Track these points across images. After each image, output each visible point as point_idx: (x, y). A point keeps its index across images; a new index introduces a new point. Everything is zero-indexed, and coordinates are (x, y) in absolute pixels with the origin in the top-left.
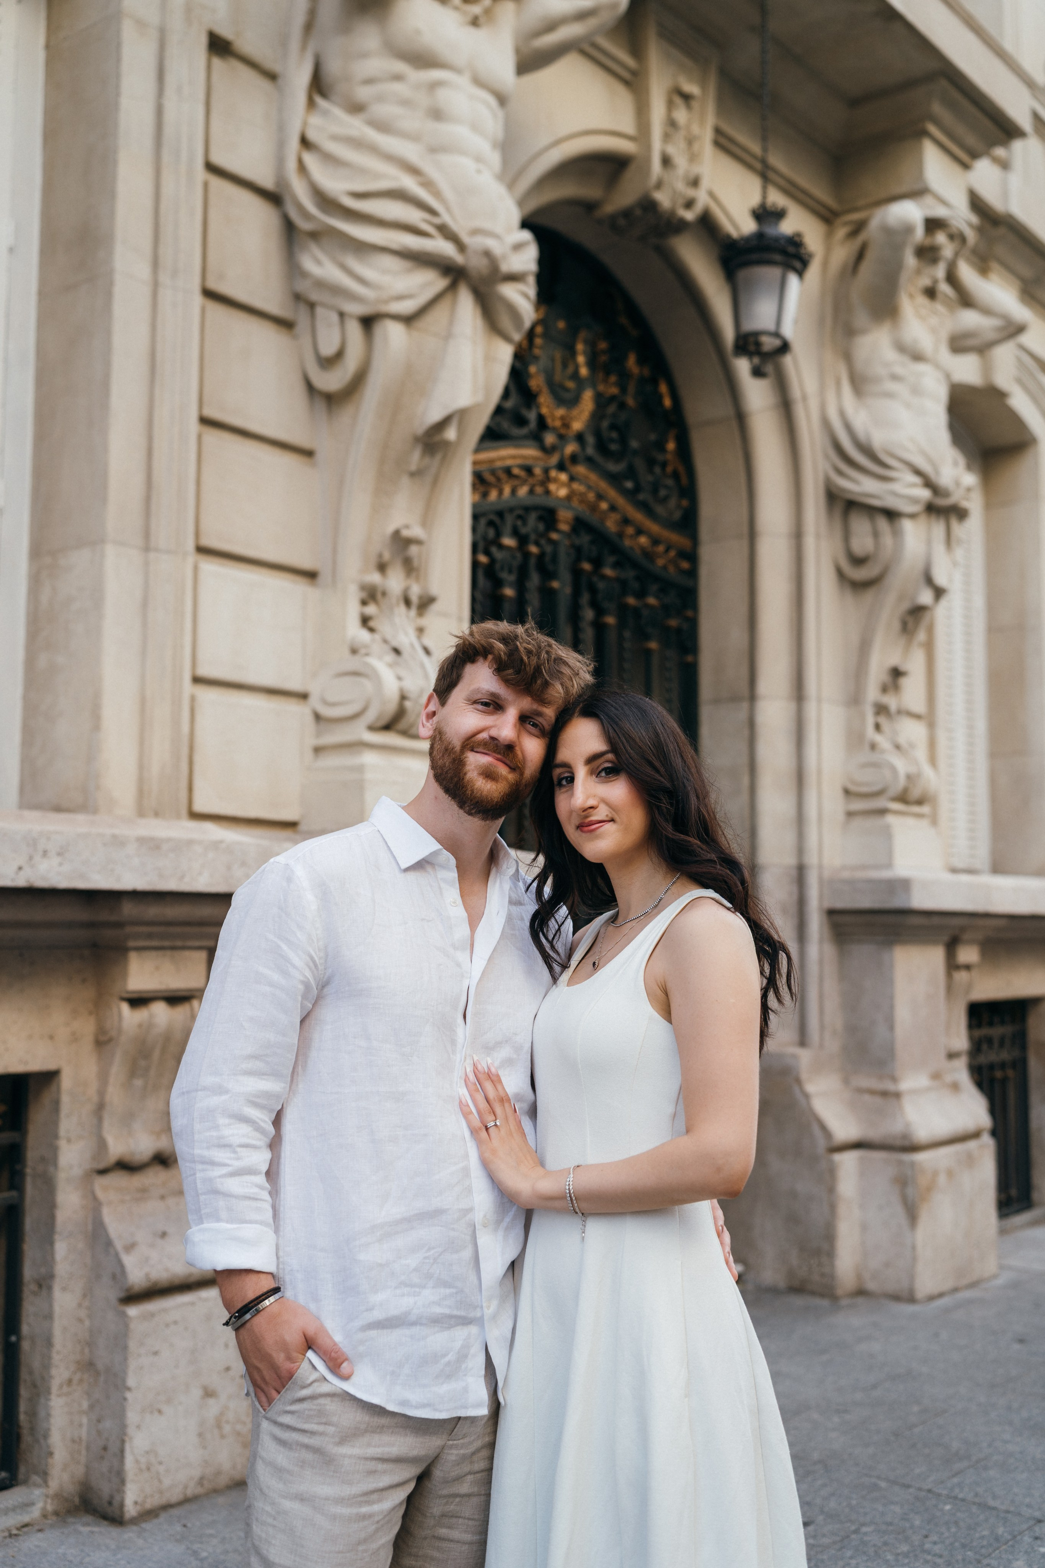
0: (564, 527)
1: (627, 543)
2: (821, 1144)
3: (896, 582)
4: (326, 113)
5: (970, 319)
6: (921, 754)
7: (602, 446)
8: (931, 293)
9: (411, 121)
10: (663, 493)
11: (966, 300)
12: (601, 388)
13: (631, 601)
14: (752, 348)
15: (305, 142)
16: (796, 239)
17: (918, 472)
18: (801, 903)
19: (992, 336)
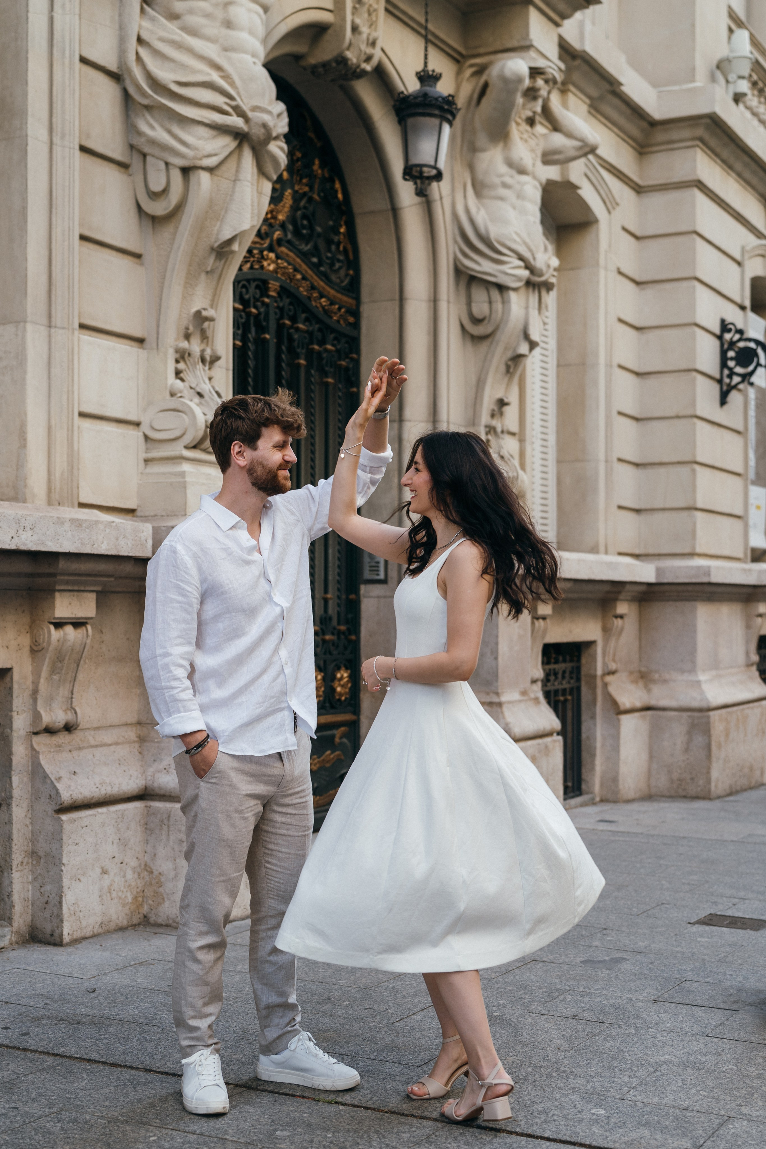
3: (504, 337)
4: (153, 19)
5: (558, 140)
6: (516, 462)
7: (297, 232)
8: (531, 122)
9: (212, 29)
10: (337, 265)
11: (556, 126)
12: (297, 188)
13: (316, 347)
14: (415, 173)
15: (140, 40)
16: (450, 98)
17: (521, 258)
19: (573, 153)
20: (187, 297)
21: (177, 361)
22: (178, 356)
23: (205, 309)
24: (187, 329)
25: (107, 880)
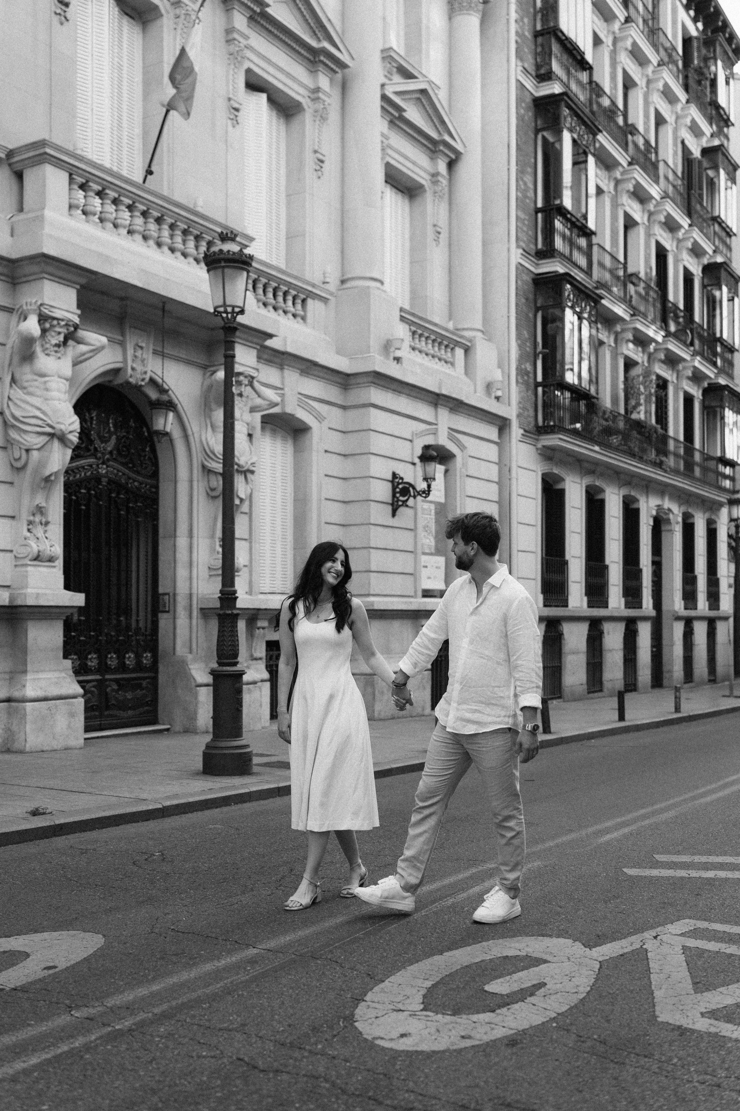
0: (105, 483)
1: (130, 485)
2: (193, 684)
4: (15, 389)
5: (258, 401)
10: (145, 466)
11: (259, 395)
12: (119, 434)
13: (131, 505)
15: (9, 398)
18: (191, 606)
19: (265, 407)
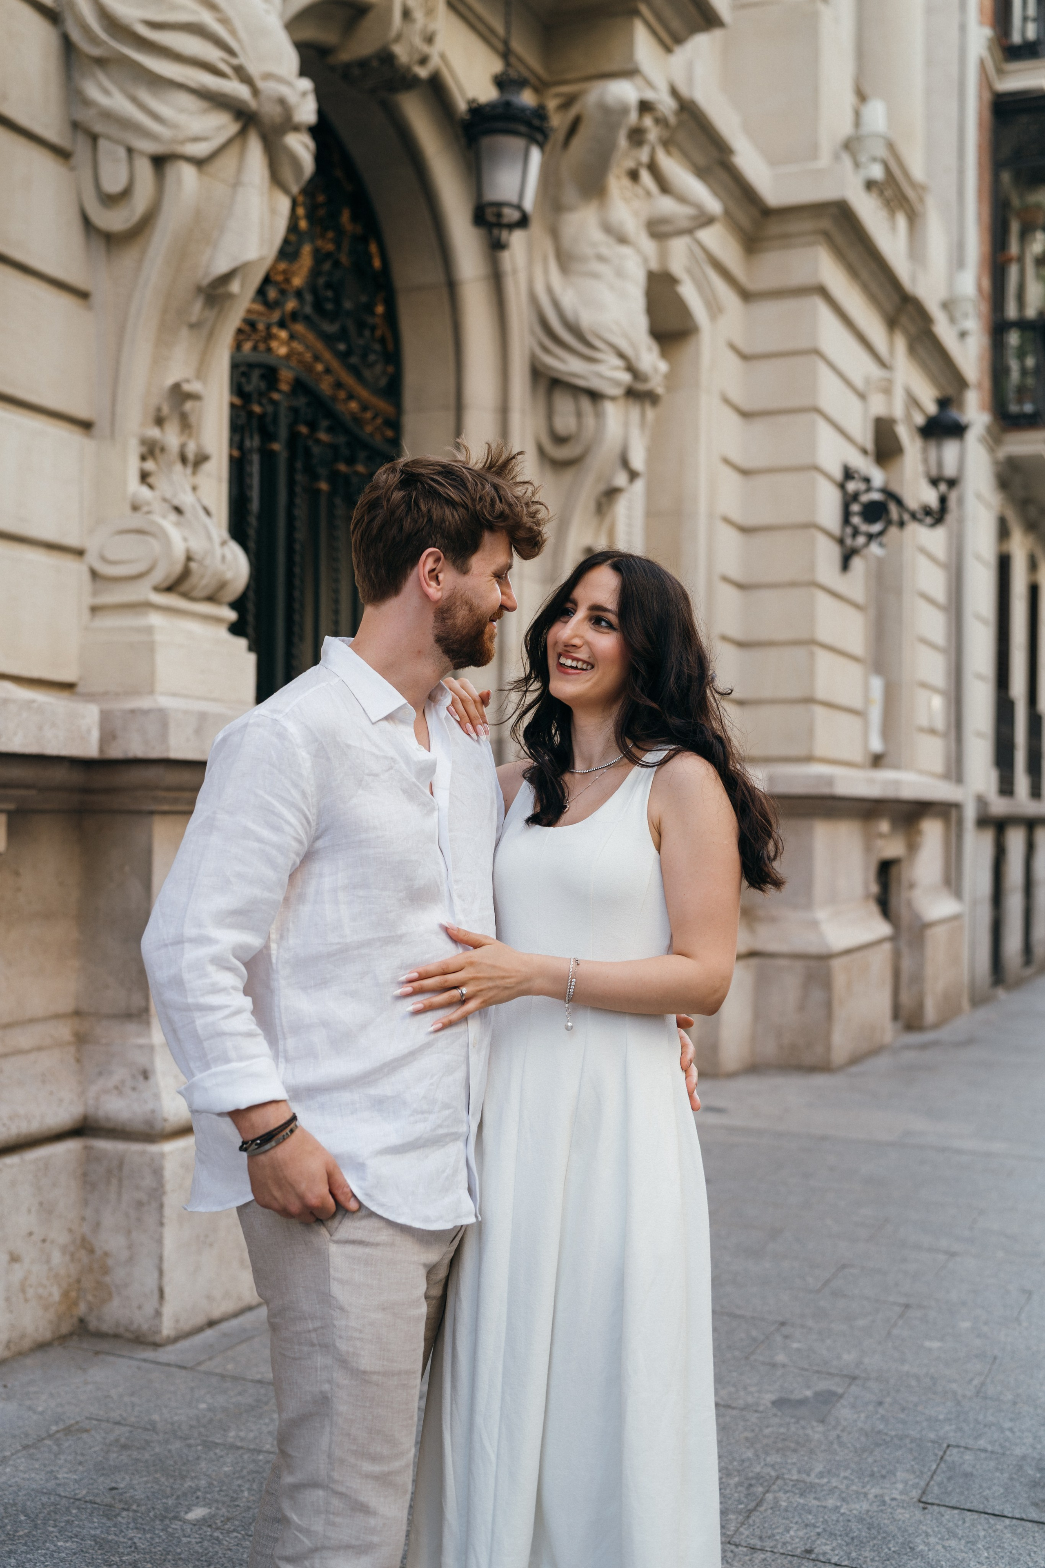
0: (284, 387)
1: (340, 407)
3: (596, 464)
5: (666, 205)
7: (318, 306)
8: (634, 175)
10: (372, 357)
11: (664, 187)
13: (342, 467)
14: (489, 219)
16: (539, 112)
17: (621, 355)
19: (685, 224)
20: (158, 361)
21: (143, 458)
22: (144, 449)
23: (188, 381)
24: (159, 410)
25: (18, 1272)
